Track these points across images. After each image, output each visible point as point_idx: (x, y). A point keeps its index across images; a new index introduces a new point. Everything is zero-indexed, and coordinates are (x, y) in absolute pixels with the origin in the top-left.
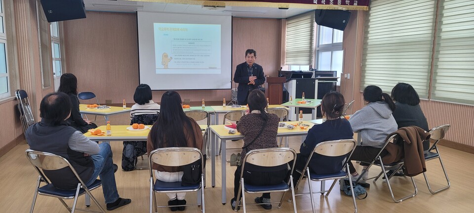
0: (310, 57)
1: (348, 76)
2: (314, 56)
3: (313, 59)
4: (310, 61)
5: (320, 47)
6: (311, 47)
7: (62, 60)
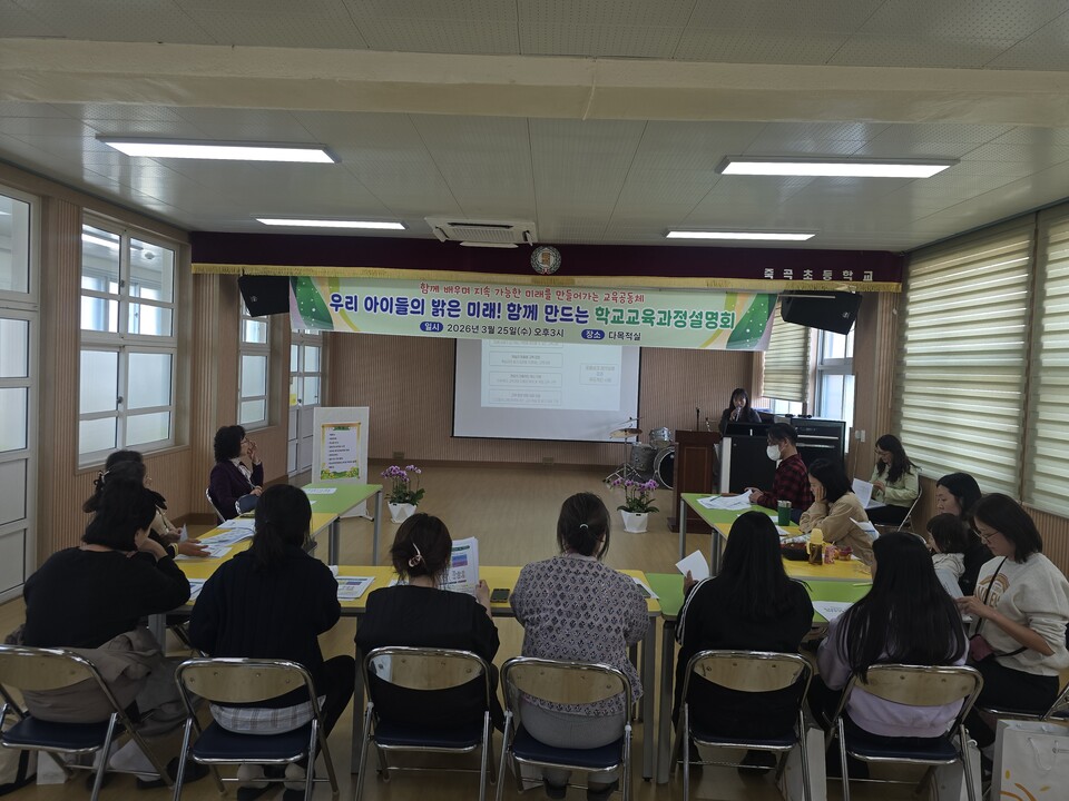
0: (804, 383)
1: (862, 435)
2: (810, 382)
3: (810, 390)
4: (803, 392)
5: (825, 363)
6: (805, 363)
7: (323, 375)
